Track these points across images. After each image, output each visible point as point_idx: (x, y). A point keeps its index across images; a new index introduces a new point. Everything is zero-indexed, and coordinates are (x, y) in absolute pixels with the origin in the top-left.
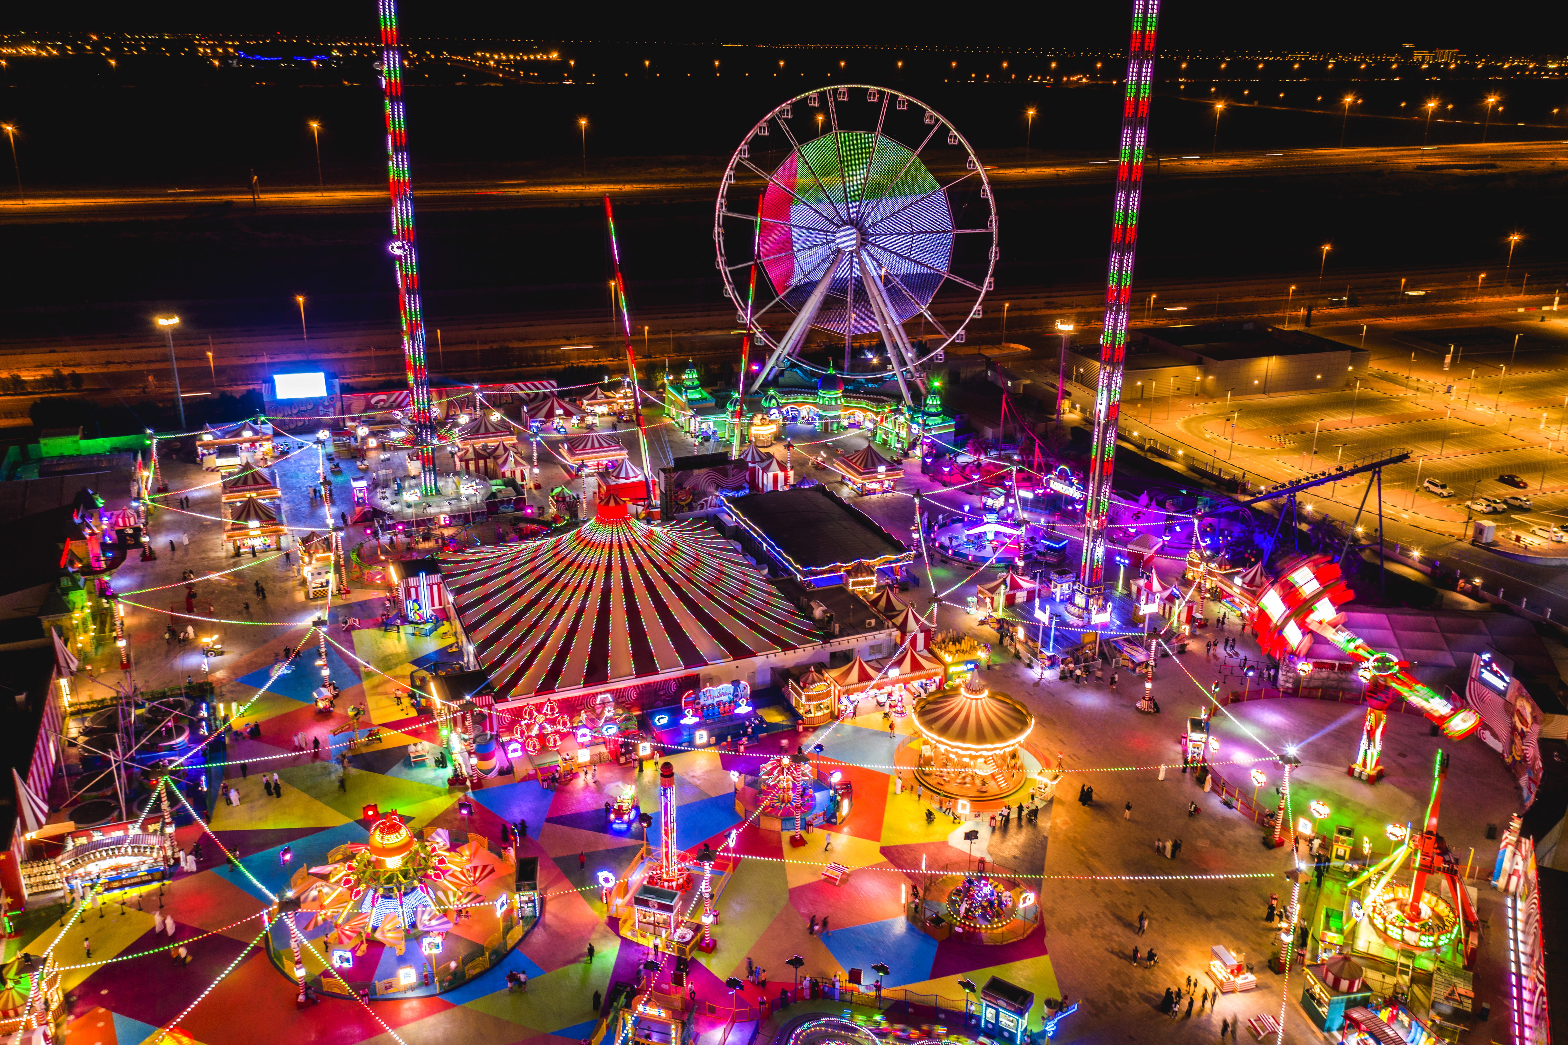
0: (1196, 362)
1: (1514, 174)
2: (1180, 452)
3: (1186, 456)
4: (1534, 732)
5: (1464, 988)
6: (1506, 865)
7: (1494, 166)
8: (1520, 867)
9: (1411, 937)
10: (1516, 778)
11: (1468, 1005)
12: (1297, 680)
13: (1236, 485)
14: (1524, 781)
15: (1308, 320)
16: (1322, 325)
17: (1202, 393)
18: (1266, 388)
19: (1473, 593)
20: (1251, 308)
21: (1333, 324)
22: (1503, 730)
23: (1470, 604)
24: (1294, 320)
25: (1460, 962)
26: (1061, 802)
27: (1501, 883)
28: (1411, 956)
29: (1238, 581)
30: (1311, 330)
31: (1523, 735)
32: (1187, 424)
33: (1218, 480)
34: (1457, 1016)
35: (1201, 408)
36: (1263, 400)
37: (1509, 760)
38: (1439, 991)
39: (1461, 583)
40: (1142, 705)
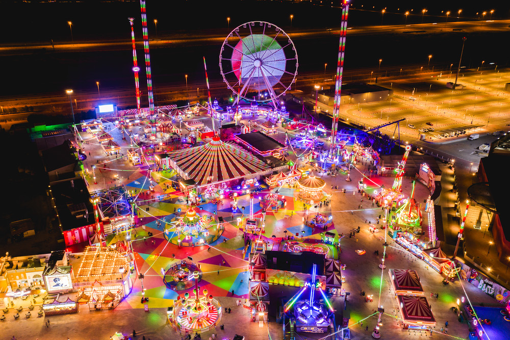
0: (349, 95)
1: (430, 34)
2: (348, 119)
3: (349, 120)
4: (433, 180)
5: (420, 229)
6: (428, 206)
7: (425, 32)
8: (431, 207)
9: (409, 221)
10: (430, 191)
11: (421, 232)
12: (382, 172)
13: (362, 127)
14: (432, 191)
15: (376, 81)
16: (380, 82)
17: (351, 103)
18: (367, 101)
19: (420, 151)
20: (361, 78)
21: (383, 82)
22: (427, 181)
23: (420, 154)
24: (373, 81)
25: (419, 224)
26: (333, 201)
27: (427, 210)
28: (409, 224)
29: (366, 150)
30: (377, 84)
31: (431, 181)
32: (348, 111)
33: (358, 126)
34: (419, 234)
35: (351, 107)
36: (366, 104)
37: (428, 187)
38: (415, 230)
39: (418, 149)
40: (347, 179)
